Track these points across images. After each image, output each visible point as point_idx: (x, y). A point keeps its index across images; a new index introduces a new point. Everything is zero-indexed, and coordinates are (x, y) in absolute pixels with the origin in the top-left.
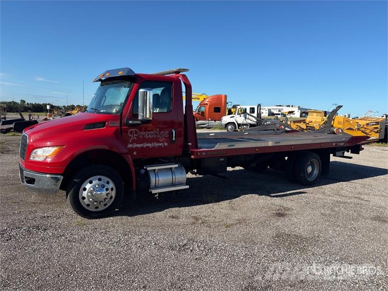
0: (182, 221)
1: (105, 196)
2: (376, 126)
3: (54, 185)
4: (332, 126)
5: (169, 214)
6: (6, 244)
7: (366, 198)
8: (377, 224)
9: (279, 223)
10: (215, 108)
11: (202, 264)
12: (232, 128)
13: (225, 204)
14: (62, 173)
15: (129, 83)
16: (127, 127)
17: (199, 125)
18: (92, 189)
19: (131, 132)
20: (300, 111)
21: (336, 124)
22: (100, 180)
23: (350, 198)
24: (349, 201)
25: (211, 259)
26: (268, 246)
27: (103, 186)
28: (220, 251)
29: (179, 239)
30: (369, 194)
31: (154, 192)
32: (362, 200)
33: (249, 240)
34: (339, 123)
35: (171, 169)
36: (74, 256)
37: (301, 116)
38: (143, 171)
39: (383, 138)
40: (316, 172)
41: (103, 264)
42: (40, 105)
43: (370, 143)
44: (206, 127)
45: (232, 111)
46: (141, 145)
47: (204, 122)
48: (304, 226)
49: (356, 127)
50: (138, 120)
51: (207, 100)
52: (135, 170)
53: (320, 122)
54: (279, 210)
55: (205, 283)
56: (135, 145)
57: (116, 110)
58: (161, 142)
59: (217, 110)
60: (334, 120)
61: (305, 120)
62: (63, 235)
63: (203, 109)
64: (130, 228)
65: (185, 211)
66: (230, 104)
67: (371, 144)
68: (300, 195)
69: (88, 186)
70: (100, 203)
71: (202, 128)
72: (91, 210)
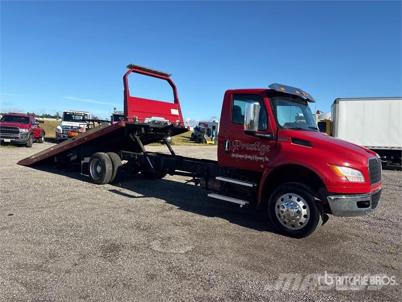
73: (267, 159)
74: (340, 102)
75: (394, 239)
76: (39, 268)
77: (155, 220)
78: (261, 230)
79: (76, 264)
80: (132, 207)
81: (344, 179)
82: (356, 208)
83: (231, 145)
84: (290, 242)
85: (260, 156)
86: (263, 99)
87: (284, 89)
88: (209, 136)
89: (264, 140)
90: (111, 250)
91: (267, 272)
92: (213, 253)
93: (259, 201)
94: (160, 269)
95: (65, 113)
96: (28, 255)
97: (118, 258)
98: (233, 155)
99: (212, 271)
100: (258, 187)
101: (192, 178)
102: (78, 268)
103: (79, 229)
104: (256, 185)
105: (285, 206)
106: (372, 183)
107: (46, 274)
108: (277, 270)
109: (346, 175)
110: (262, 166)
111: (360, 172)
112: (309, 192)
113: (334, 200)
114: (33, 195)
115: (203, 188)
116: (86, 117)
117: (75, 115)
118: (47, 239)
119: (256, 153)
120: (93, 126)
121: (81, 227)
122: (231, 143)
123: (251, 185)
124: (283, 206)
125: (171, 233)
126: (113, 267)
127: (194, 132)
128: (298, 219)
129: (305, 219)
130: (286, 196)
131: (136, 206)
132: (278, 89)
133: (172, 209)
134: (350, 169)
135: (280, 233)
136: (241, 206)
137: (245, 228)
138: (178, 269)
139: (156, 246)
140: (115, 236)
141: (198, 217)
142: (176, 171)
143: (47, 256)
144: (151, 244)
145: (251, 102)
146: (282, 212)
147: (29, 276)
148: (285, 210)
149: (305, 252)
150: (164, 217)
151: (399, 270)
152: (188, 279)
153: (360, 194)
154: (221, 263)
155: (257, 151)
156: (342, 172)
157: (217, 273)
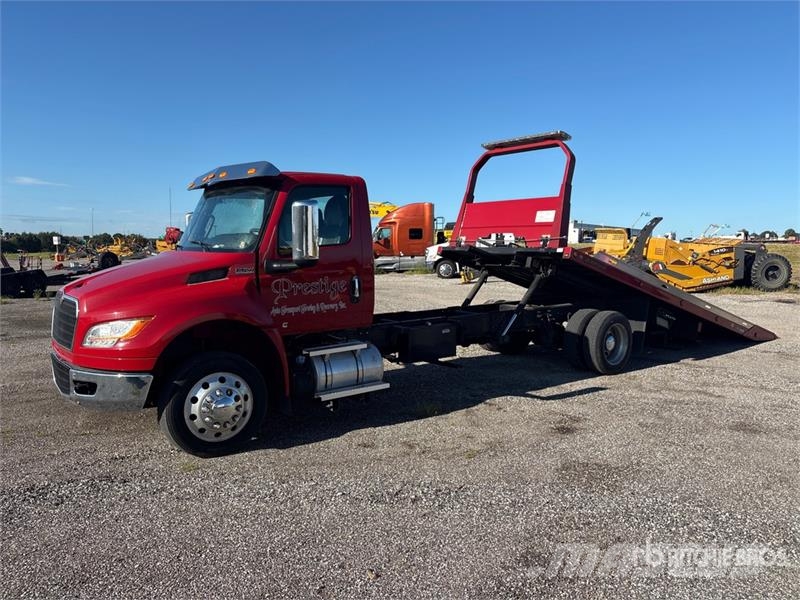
0: (383, 450)
1: (234, 412)
2: (727, 255)
3: (134, 394)
4: (645, 258)
5: (355, 441)
6: (57, 511)
7: (717, 391)
8: (740, 436)
9: (564, 445)
10: (411, 231)
11: (438, 524)
12: (448, 269)
13: (457, 416)
14: (151, 368)
15: (267, 190)
16: (268, 276)
17: (379, 266)
18: (209, 399)
19: (277, 285)
20: (577, 230)
21: (651, 254)
22: (222, 380)
23: (688, 393)
24: (687, 398)
25: (452, 512)
26: (551, 485)
27: (229, 393)
28: (465, 498)
29: (386, 483)
30: (722, 385)
31: (324, 398)
32: (711, 395)
33: (515, 478)
34: (658, 252)
35: (353, 352)
36: (197, 524)
37: (581, 240)
38: (301, 360)
39: (742, 277)
40: (623, 348)
41: (255, 534)
42: (35, 236)
43: (718, 288)
44: (394, 270)
45: (445, 235)
46: (297, 309)
47: (390, 259)
48: (610, 448)
49: (690, 258)
50: (291, 261)
51: (395, 215)
52: (288, 357)
53: (620, 251)
54: (560, 422)
55: (449, 553)
56: (285, 310)
57: (246, 244)
58: (332, 302)
59: (416, 234)
60: (647, 246)
61: (590, 248)
62: (163, 489)
63: (386, 233)
64: (288, 470)
65: (385, 432)
66: (440, 221)
67: (719, 291)
68: (596, 393)
69: (201, 394)
70: (225, 426)
71: (388, 271)
72: (207, 440)
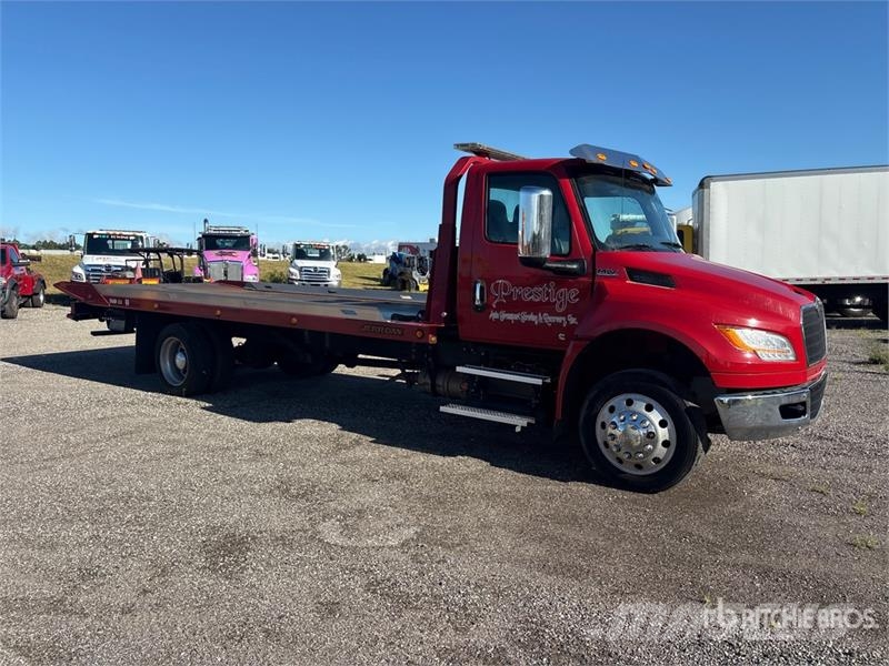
73: (573, 321)
74: (712, 184)
75: (858, 480)
76: (56, 606)
77: (323, 470)
78: (565, 480)
79: (145, 591)
80: (265, 445)
81: (748, 355)
82: (777, 419)
83: (489, 291)
84: (635, 502)
85: (555, 315)
86: (558, 183)
87: (604, 158)
88: (424, 274)
89: (563, 277)
90: (227, 550)
91: (594, 578)
92: (465, 540)
93: (559, 415)
94: (347, 588)
95: (90, 236)
96: (28, 576)
97: (244, 568)
98: (494, 315)
99: (469, 584)
100: (554, 384)
101: (399, 371)
102: (152, 599)
103: (145, 503)
104: (548, 381)
105: (619, 424)
106: (812, 360)
107: (74, 620)
108: (616, 570)
109: (753, 346)
110: (561, 337)
111: (783, 340)
112: (671, 390)
113: (729, 403)
114: (28, 430)
115: (426, 392)
116: (140, 244)
117: (113, 240)
118: (70, 533)
119: (547, 307)
120: (158, 263)
121: (149, 499)
122: (489, 287)
123: (539, 382)
124: (614, 423)
125: (362, 500)
126: (236, 592)
127: (388, 265)
128: (651, 451)
129: (665, 450)
130: (619, 401)
131: (275, 443)
132: (592, 159)
133: (358, 443)
134: (764, 333)
135: (608, 484)
136: (518, 429)
137: (530, 477)
138: (388, 584)
139: (331, 532)
140: (233, 516)
141: (420, 458)
142: (360, 356)
143: (75, 575)
144: (320, 528)
145: (532, 191)
146: (613, 437)
147: (34, 630)
148: (618, 432)
149: (670, 523)
150: (344, 463)
151: (883, 551)
152: (416, 608)
153: (785, 387)
154: (487, 563)
155: (548, 303)
156: (745, 342)
157: (481, 587)
